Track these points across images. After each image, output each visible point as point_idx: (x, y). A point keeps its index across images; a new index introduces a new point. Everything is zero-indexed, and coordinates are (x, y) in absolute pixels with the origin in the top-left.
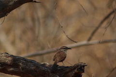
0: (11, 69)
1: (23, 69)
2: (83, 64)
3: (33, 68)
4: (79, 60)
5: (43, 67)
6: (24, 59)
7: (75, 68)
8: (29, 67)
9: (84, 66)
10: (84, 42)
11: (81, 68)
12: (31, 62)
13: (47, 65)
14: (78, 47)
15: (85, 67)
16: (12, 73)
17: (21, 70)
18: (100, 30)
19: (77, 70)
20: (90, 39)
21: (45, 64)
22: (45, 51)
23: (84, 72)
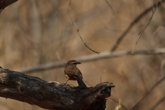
0: (6, 90)
1: (22, 90)
2: (108, 85)
3: (36, 88)
4: (101, 79)
5: (52, 88)
6: (23, 75)
7: (97, 91)
8: (31, 88)
9: (110, 88)
11: (106, 90)
13: (57, 85)
14: (95, 60)
15: (112, 88)
16: (7, 95)
17: (20, 92)
19: (101, 93)
21: (53, 83)
23: (110, 96)
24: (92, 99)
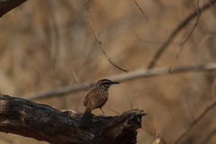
0: (6, 122)
1: (27, 122)
2: (138, 113)
3: (46, 119)
4: (131, 105)
5: (65, 119)
6: (28, 103)
7: (123, 120)
8: (39, 119)
9: (140, 116)
10: (142, 71)
11: (135, 120)
12: (43, 109)
13: (72, 115)
15: (143, 117)
16: (7, 129)
17: (24, 125)
18: (171, 48)
19: (129, 123)
20: (152, 65)
21: (67, 112)
22: (68, 88)
23: (140, 127)
24: (117, 131)
